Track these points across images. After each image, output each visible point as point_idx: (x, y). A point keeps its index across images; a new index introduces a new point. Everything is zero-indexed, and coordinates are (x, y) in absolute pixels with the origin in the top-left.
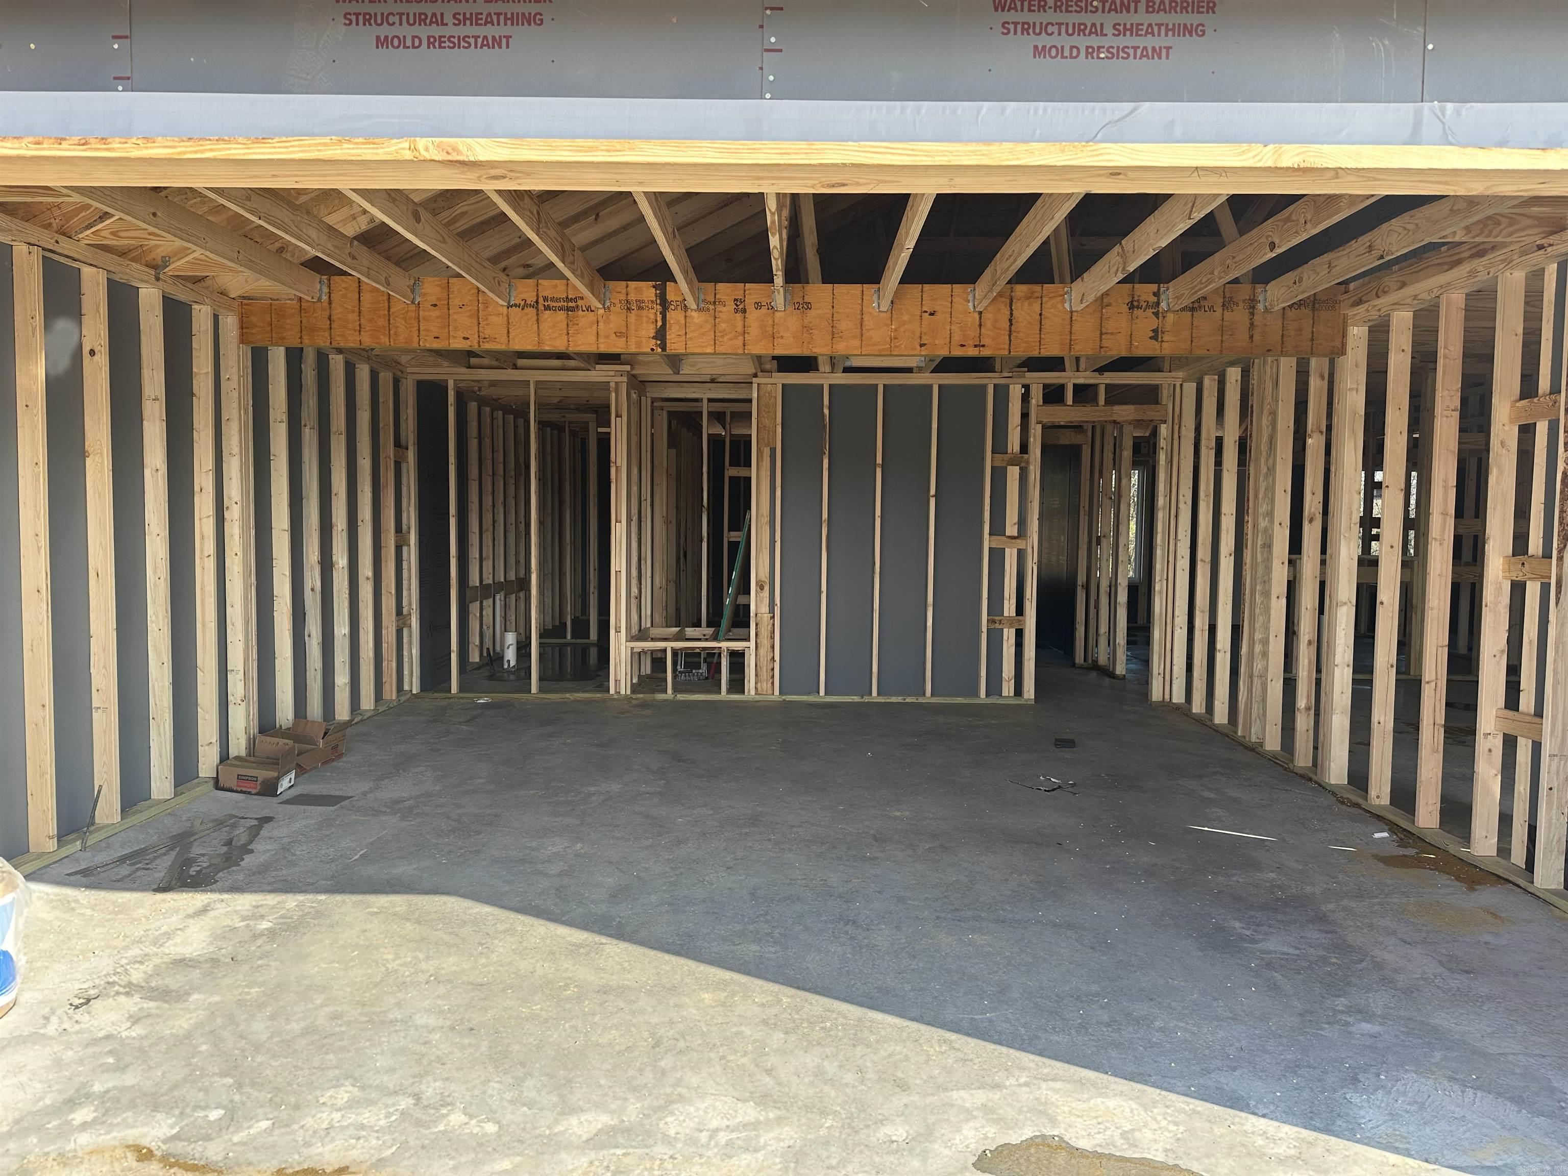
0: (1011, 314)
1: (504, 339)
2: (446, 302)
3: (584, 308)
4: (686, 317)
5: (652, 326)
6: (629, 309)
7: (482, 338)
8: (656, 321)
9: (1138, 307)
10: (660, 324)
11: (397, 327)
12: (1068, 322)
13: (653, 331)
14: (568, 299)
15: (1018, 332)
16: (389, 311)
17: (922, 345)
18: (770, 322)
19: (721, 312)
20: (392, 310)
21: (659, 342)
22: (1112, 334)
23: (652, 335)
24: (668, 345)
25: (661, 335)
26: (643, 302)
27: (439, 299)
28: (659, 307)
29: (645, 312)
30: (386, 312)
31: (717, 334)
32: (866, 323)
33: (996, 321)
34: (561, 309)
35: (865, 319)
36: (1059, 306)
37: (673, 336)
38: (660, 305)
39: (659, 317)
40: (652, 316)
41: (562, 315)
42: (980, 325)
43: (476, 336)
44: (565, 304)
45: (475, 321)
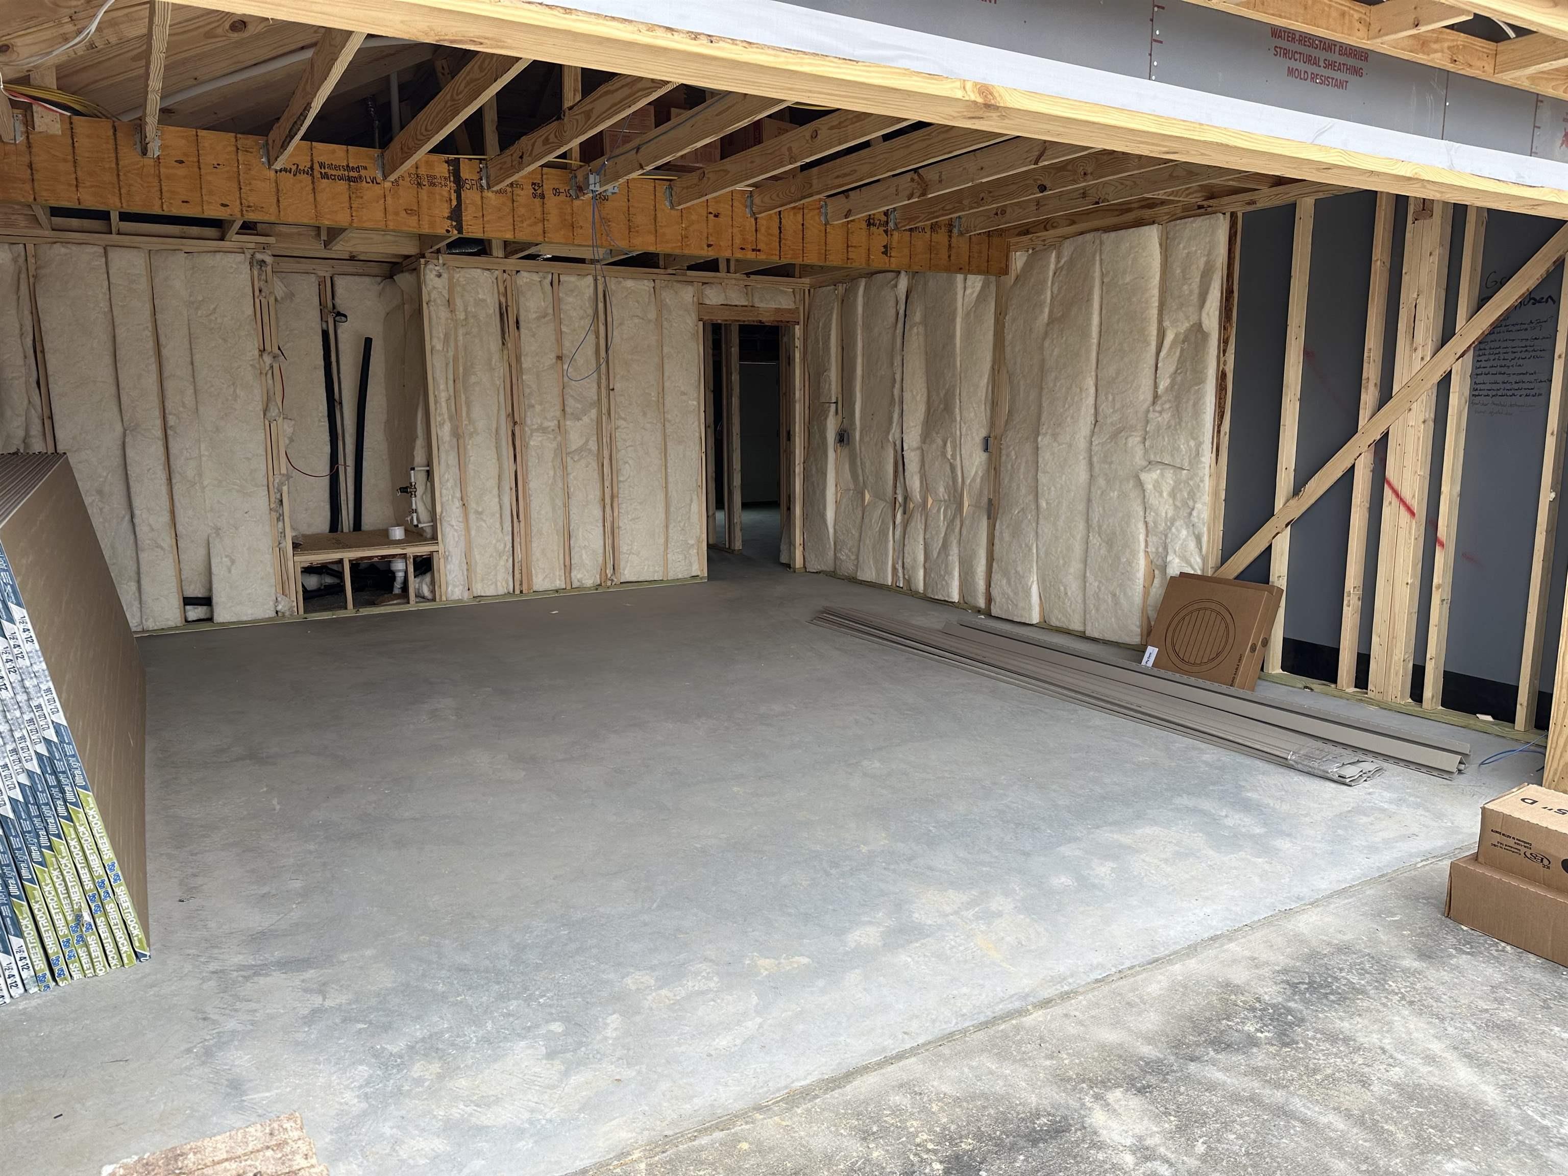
0: (780, 222)
1: (273, 209)
2: (196, 159)
3: (369, 180)
4: (482, 197)
5: (446, 205)
6: (419, 184)
7: (245, 207)
8: (451, 200)
9: (874, 225)
10: (454, 203)
11: (130, 185)
12: (823, 235)
13: (449, 211)
14: (348, 168)
15: (786, 240)
16: (117, 164)
17: (709, 246)
18: (569, 210)
19: (518, 195)
20: (121, 163)
21: (454, 223)
22: (855, 247)
23: (446, 215)
24: (464, 227)
25: (456, 215)
26: (435, 177)
27: (185, 155)
28: (452, 184)
29: (437, 189)
30: (114, 165)
31: (516, 219)
32: (659, 219)
33: (768, 228)
34: (341, 178)
35: (659, 215)
36: (817, 218)
37: (469, 218)
38: (454, 182)
39: (454, 196)
40: (446, 194)
41: (342, 186)
42: (756, 230)
43: (238, 202)
44: (346, 173)
45: (236, 185)
